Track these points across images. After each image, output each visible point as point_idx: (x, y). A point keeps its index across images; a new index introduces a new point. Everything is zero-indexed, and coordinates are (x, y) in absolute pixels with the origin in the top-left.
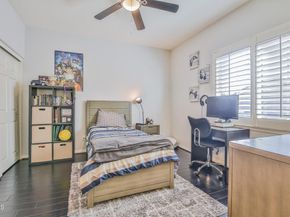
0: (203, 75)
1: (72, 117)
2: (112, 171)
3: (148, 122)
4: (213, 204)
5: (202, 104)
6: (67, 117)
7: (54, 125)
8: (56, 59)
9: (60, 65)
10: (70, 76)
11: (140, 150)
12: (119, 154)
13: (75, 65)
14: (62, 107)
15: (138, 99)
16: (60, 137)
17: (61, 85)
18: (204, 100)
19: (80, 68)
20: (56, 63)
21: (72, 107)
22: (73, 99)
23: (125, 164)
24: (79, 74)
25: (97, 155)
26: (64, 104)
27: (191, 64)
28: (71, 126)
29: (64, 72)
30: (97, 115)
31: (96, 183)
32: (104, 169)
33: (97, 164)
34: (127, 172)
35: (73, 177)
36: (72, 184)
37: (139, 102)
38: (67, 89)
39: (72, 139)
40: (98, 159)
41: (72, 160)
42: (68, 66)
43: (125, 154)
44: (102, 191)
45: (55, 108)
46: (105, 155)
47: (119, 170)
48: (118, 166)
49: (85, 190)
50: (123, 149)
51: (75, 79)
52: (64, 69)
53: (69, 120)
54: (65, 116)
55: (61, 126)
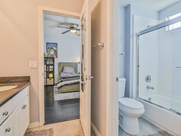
1: (54, 69)
2: (67, 84)
6: (52, 69)
7: (47, 72)
8: (47, 46)
9: (49, 48)
10: (52, 52)
11: (75, 78)
12: (69, 79)
13: (54, 48)
14: (49, 65)
16: (49, 76)
17: (49, 56)
19: (56, 49)
20: (47, 47)
21: (53, 65)
22: (53, 62)
23: (71, 82)
24: (56, 51)
25: (62, 79)
26: (50, 64)
28: (53, 72)
29: (50, 51)
30: (63, 68)
31: (62, 86)
32: (64, 83)
33: (62, 81)
34: (71, 84)
35: (54, 89)
36: (54, 90)
38: (52, 58)
39: (53, 77)
40: (62, 80)
41: (54, 85)
42: (52, 48)
43: (70, 79)
44: (64, 89)
45: (47, 65)
46: (64, 79)
47: (68, 83)
48: (68, 82)
49: (59, 88)
50: (70, 78)
51: (54, 53)
52: (50, 50)
53: (52, 70)
54: (51, 68)
55: (49, 72)
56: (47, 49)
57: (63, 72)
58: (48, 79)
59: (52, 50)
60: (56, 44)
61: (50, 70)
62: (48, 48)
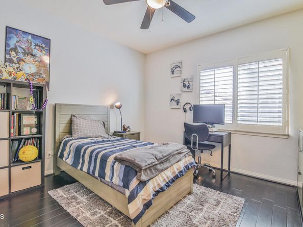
0: (187, 84)
1: (40, 126)
2: (157, 188)
3: (125, 130)
4: (232, 199)
5: (185, 110)
7: (11, 141)
8: (7, 38)
9: (15, 49)
11: (173, 160)
15: (118, 104)
18: (187, 107)
20: (7, 45)
23: (165, 177)
25: (143, 172)
27: (173, 72)
28: (37, 139)
29: (20, 60)
30: (71, 123)
33: (142, 183)
34: (168, 186)
37: (119, 108)
43: (162, 166)
46: (149, 172)
47: (162, 185)
48: (160, 181)
50: (161, 161)
52: (21, 56)
53: (35, 130)
54: (27, 126)
55: (20, 140)
56: (7, 52)
57: (75, 135)
58: (17, 170)
59: (28, 59)
60: (47, 41)
61: (26, 131)
62: (12, 46)
